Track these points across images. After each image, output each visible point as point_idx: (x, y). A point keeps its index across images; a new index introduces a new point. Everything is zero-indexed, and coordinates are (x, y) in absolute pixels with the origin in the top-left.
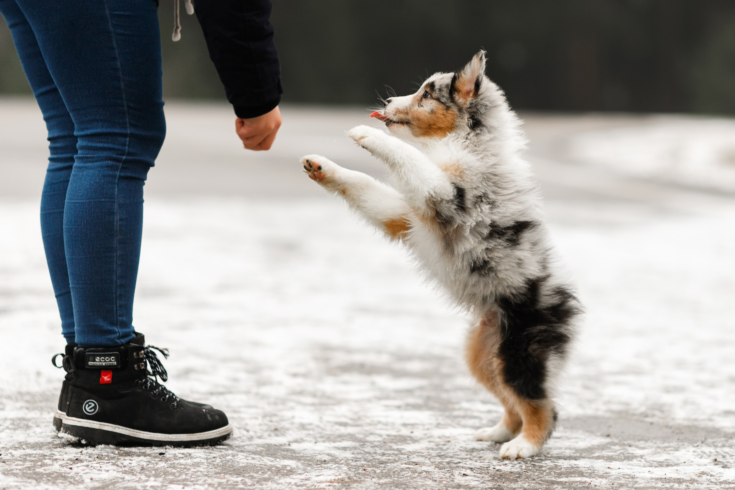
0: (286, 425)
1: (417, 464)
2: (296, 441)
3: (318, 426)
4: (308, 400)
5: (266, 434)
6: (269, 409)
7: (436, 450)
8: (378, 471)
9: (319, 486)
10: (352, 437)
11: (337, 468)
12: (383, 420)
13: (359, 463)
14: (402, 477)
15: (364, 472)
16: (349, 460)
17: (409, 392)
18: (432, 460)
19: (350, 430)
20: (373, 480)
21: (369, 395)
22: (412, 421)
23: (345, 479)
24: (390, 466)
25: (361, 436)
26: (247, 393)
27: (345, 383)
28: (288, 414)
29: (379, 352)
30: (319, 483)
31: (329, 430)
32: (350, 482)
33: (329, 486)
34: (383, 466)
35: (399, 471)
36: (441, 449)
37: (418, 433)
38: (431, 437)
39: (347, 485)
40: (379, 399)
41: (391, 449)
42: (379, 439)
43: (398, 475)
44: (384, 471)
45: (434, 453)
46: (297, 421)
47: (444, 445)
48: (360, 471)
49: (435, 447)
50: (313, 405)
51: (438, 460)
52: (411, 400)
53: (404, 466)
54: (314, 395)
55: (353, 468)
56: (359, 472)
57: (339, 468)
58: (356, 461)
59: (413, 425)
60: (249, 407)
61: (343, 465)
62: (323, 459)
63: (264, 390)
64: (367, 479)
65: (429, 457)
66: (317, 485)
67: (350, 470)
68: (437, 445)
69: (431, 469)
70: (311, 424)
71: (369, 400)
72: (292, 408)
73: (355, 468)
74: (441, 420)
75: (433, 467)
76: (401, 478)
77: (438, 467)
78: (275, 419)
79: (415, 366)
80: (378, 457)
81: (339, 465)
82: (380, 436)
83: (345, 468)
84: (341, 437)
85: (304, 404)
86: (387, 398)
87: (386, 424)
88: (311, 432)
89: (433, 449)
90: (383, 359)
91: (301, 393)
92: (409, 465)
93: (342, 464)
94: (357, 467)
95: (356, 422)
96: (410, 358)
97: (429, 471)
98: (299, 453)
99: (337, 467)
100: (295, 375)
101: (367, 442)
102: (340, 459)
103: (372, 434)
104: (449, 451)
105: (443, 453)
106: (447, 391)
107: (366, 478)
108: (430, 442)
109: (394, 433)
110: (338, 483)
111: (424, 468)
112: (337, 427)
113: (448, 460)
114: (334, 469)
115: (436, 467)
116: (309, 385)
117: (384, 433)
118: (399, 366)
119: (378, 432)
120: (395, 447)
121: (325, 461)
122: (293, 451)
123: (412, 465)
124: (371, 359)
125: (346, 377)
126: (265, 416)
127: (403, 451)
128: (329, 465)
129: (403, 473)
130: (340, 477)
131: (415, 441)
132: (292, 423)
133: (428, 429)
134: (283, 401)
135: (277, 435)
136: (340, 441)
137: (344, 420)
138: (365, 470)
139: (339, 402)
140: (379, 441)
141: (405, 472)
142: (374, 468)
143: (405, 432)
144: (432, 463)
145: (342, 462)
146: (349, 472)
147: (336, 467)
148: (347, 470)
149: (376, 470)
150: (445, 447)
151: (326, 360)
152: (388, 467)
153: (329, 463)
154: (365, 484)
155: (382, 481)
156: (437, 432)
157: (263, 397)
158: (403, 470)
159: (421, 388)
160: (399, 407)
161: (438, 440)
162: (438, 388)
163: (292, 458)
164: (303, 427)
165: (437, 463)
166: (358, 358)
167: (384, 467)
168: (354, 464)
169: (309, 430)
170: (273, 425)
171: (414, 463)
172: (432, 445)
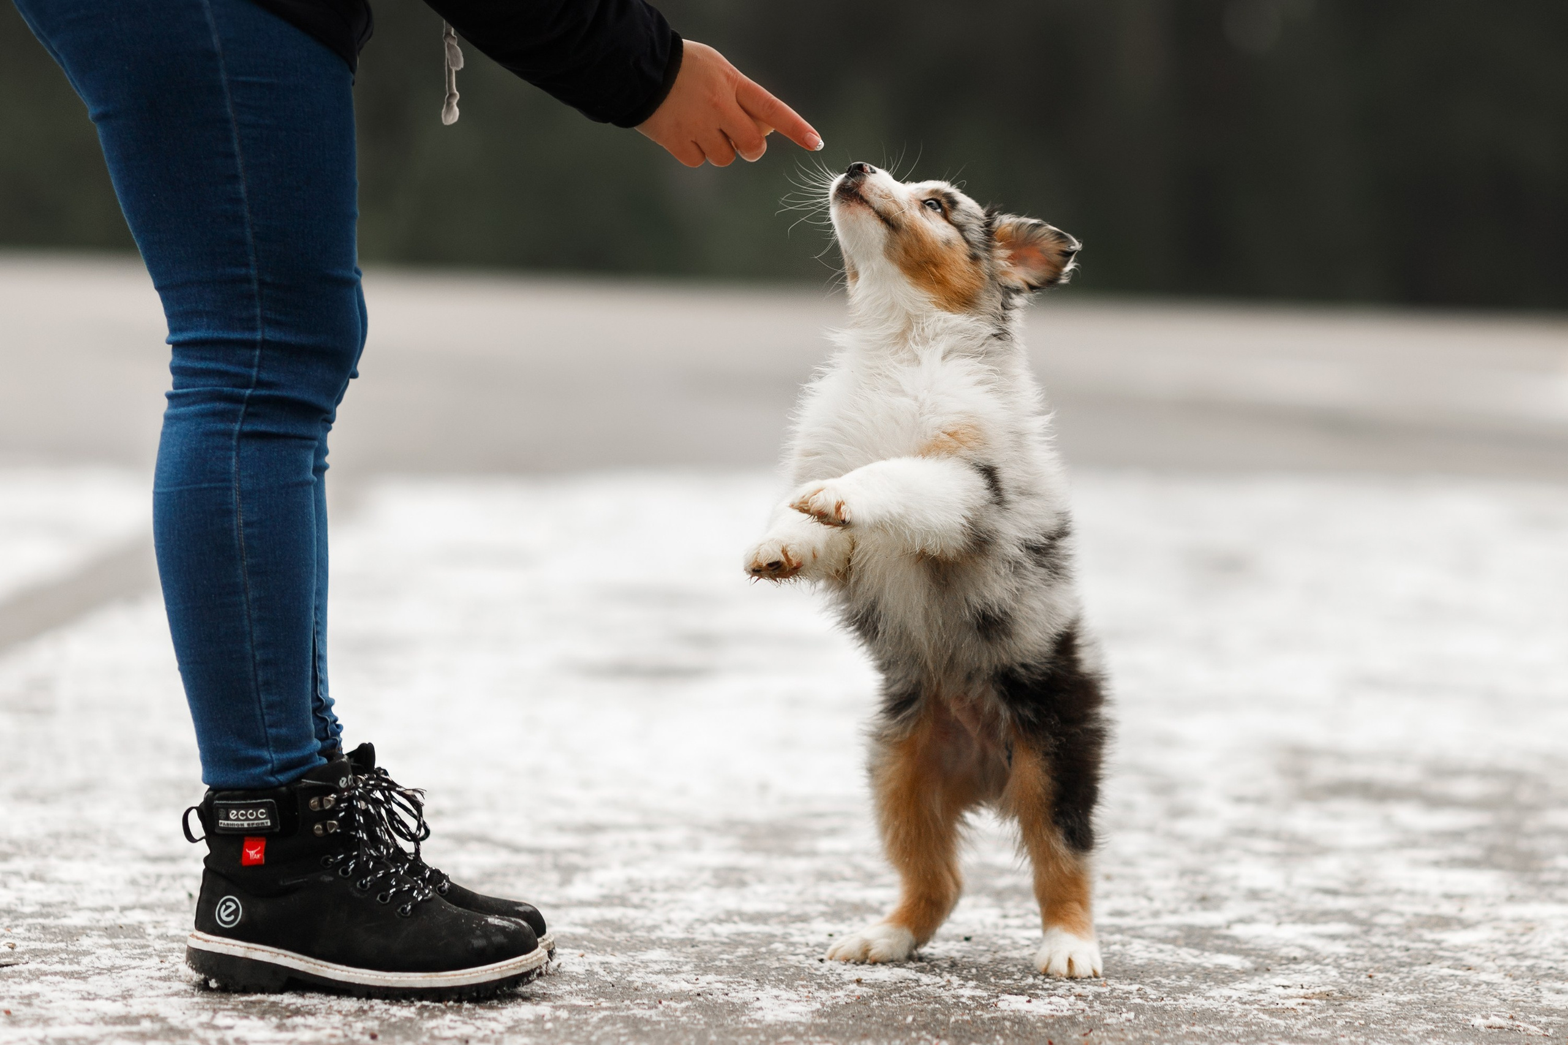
0: (1222, 890)
1: (1469, 969)
2: (1242, 921)
3: (1282, 895)
4: (1264, 845)
5: (1185, 907)
6: (1191, 860)
7: (1507, 943)
8: (1396, 979)
9: (1283, 1004)
10: (1346, 916)
11: (1318, 972)
12: (1406, 886)
13: (1360, 965)
14: (1441, 991)
15: (1369, 980)
16: (1342, 958)
17: (1457, 835)
18: (1499, 962)
19: (1343, 903)
20: (1387, 995)
21: (1379, 838)
22: (1461, 889)
23: (1334, 992)
24: (1418, 970)
25: (1363, 915)
26: (1150, 829)
27: (1336, 816)
28: (1225, 871)
29: (1400, 758)
30: (1285, 998)
31: (1304, 902)
32: (1342, 998)
33: (1303, 1004)
34: (1405, 970)
35: (1435, 980)
36: (1516, 942)
37: (1471, 912)
38: (1497, 919)
39: (1337, 1003)
40: (1400, 846)
41: (1420, 939)
42: (1398, 920)
43: (1435, 988)
44: (1407, 980)
45: (1503, 949)
46: (1245, 883)
47: (1523, 934)
48: (1363, 978)
49: (1505, 938)
50: (1273, 854)
51: (1511, 962)
52: (1461, 850)
53: (1446, 972)
54: (1275, 836)
55: (1349, 973)
56: (1360, 980)
57: (1323, 972)
58: (1354, 960)
59: (1464, 897)
60: (1154, 855)
61: (1329, 968)
62: (1292, 955)
63: (1184, 826)
64: (1375, 994)
65: (1493, 956)
66: (1280, 1001)
67: (1342, 977)
68: (1509, 934)
69: (1496, 978)
70: (1268, 890)
71: (1381, 849)
72: (1233, 861)
73: (1352, 973)
74: (1517, 889)
75: (1502, 974)
76: (1440, 993)
77: (1511, 976)
78: (1201, 879)
79: (1467, 788)
80: (1395, 953)
81: (1322, 967)
82: (1401, 914)
83: (1333, 973)
84: (1326, 915)
85: (1257, 854)
86: (1414, 844)
87: (1412, 893)
88: (1270, 905)
89: (1500, 942)
90: (1407, 775)
91: (1252, 832)
92: (1456, 969)
93: (1328, 965)
94: (1355, 972)
95: (1356, 887)
96: (1458, 772)
97: (1494, 982)
98: (1246, 943)
99: (1319, 970)
100: (1240, 800)
101: (1376, 925)
102: (1324, 955)
103: (1384, 911)
104: (1530, 946)
105: (1519, 949)
106: (1530, 836)
107: (1373, 992)
108: (1495, 928)
109: (1426, 910)
110: (1320, 999)
111: (1484, 977)
112: (1318, 897)
113: (1529, 962)
114: (1313, 973)
115: (1506, 975)
116: (1267, 818)
117: (1409, 909)
118: (1437, 787)
119: (1397, 907)
120: (1428, 935)
121: (1295, 959)
122: (1235, 939)
123: (1460, 969)
124: (1384, 773)
125: (1338, 805)
126: (1183, 873)
127: (1444, 945)
128: (1303, 966)
129: (1443, 984)
130: (1323, 989)
131: (1465, 925)
132: (1234, 888)
133: (1492, 905)
134: (1217, 847)
135: (1205, 909)
136: (1326, 923)
137: (1331, 884)
138: (1370, 977)
139: (1323, 851)
140: (1398, 925)
141: (1448, 983)
142: (1388, 975)
143: (1448, 909)
144: (1500, 967)
145: (1327, 961)
146: (1342, 980)
147: (1315, 971)
148: (1338, 975)
149: (1392, 977)
150: (1524, 939)
151: (1298, 774)
152: (1416, 974)
153: (1302, 962)
154: (1372, 1003)
155: (1403, 998)
156: (1509, 911)
157: (1180, 838)
158: (1442, 979)
159: (1480, 829)
160: (1437, 864)
161: (1510, 926)
162: (1513, 829)
163: (1232, 951)
164: (1254, 895)
165: (1508, 968)
166: (1358, 771)
167: (1408, 973)
168: (1350, 965)
169: (1265, 900)
170: (1200, 891)
171: (1464, 966)
172: (1499, 934)
